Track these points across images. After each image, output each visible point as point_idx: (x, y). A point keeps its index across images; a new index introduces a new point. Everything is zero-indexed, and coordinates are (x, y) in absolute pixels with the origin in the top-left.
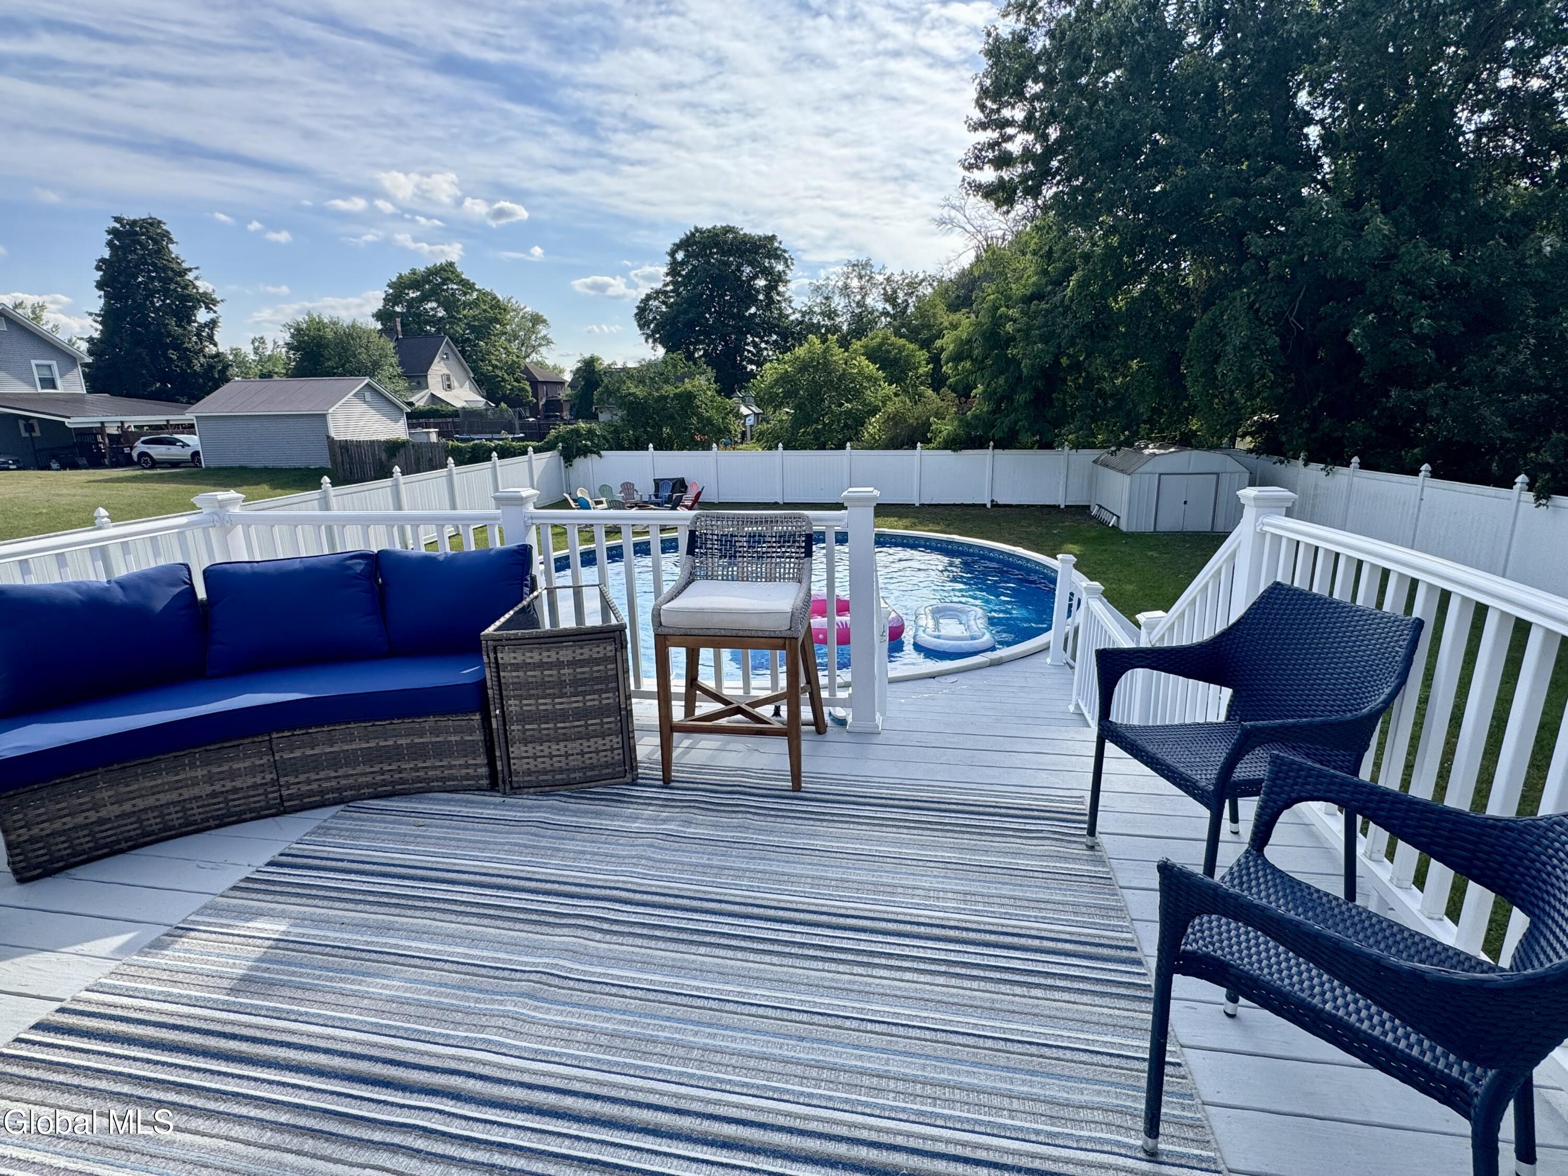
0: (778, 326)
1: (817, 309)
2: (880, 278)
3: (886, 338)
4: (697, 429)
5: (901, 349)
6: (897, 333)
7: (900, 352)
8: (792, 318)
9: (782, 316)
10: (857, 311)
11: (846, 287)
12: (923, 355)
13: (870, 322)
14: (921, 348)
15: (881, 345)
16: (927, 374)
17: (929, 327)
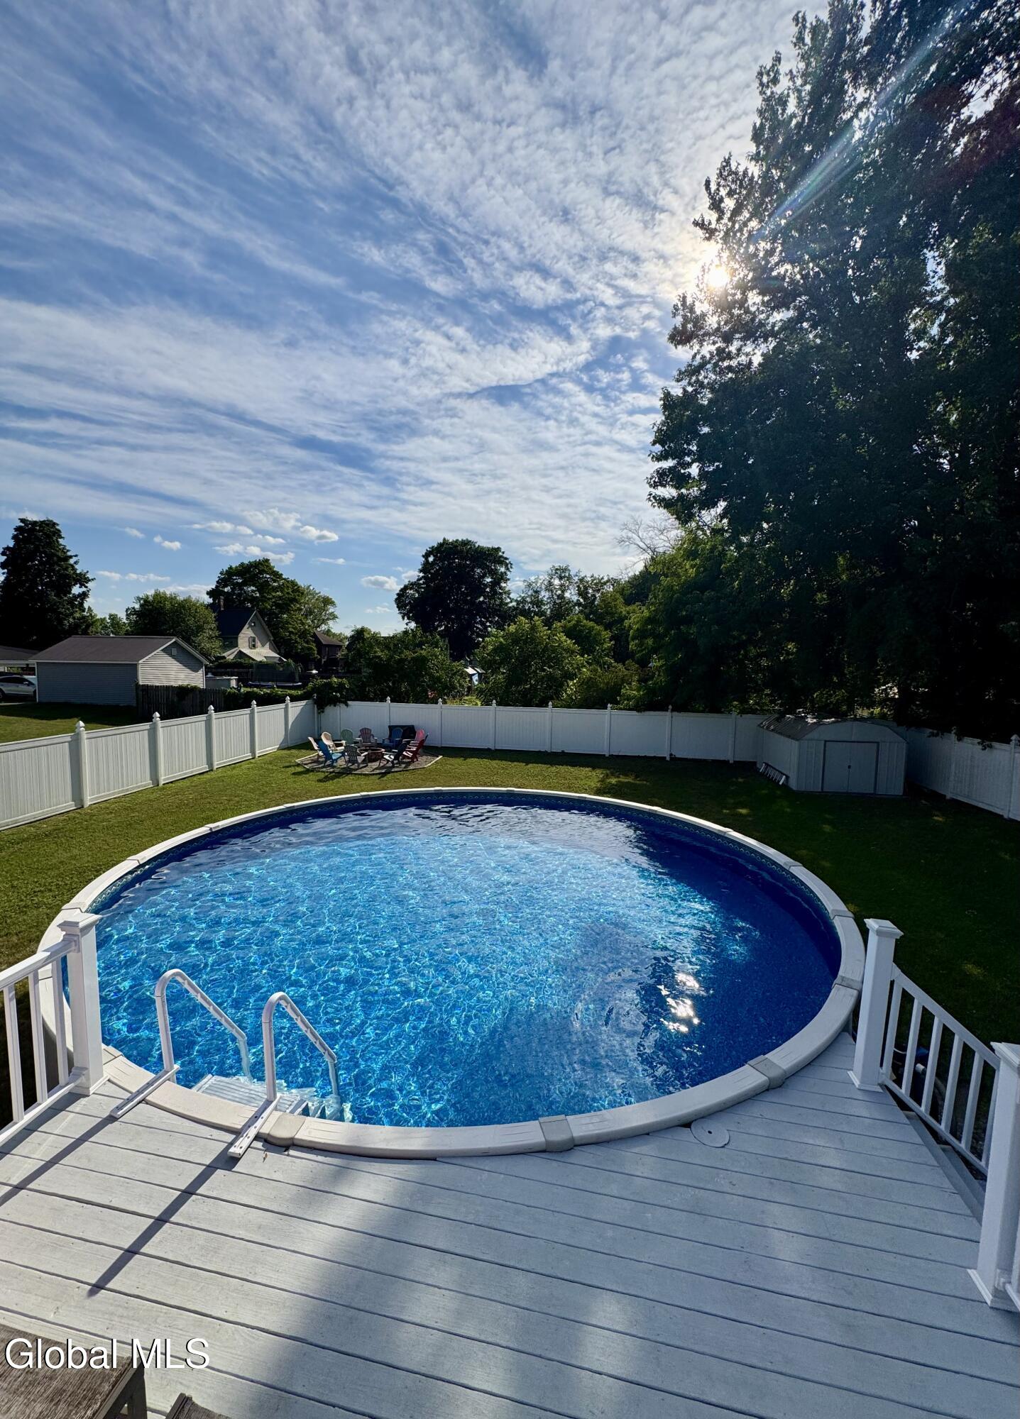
0: (499, 610)
1: (528, 599)
2: (576, 579)
3: (579, 621)
4: (428, 686)
5: (591, 629)
6: (587, 618)
7: (590, 632)
8: (510, 605)
9: (502, 603)
10: (558, 601)
11: (550, 584)
12: (606, 634)
13: (567, 609)
14: (606, 630)
15: (575, 626)
16: (609, 648)
17: (612, 614)
